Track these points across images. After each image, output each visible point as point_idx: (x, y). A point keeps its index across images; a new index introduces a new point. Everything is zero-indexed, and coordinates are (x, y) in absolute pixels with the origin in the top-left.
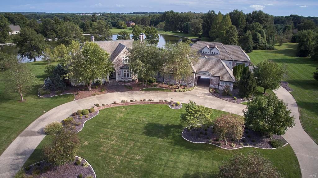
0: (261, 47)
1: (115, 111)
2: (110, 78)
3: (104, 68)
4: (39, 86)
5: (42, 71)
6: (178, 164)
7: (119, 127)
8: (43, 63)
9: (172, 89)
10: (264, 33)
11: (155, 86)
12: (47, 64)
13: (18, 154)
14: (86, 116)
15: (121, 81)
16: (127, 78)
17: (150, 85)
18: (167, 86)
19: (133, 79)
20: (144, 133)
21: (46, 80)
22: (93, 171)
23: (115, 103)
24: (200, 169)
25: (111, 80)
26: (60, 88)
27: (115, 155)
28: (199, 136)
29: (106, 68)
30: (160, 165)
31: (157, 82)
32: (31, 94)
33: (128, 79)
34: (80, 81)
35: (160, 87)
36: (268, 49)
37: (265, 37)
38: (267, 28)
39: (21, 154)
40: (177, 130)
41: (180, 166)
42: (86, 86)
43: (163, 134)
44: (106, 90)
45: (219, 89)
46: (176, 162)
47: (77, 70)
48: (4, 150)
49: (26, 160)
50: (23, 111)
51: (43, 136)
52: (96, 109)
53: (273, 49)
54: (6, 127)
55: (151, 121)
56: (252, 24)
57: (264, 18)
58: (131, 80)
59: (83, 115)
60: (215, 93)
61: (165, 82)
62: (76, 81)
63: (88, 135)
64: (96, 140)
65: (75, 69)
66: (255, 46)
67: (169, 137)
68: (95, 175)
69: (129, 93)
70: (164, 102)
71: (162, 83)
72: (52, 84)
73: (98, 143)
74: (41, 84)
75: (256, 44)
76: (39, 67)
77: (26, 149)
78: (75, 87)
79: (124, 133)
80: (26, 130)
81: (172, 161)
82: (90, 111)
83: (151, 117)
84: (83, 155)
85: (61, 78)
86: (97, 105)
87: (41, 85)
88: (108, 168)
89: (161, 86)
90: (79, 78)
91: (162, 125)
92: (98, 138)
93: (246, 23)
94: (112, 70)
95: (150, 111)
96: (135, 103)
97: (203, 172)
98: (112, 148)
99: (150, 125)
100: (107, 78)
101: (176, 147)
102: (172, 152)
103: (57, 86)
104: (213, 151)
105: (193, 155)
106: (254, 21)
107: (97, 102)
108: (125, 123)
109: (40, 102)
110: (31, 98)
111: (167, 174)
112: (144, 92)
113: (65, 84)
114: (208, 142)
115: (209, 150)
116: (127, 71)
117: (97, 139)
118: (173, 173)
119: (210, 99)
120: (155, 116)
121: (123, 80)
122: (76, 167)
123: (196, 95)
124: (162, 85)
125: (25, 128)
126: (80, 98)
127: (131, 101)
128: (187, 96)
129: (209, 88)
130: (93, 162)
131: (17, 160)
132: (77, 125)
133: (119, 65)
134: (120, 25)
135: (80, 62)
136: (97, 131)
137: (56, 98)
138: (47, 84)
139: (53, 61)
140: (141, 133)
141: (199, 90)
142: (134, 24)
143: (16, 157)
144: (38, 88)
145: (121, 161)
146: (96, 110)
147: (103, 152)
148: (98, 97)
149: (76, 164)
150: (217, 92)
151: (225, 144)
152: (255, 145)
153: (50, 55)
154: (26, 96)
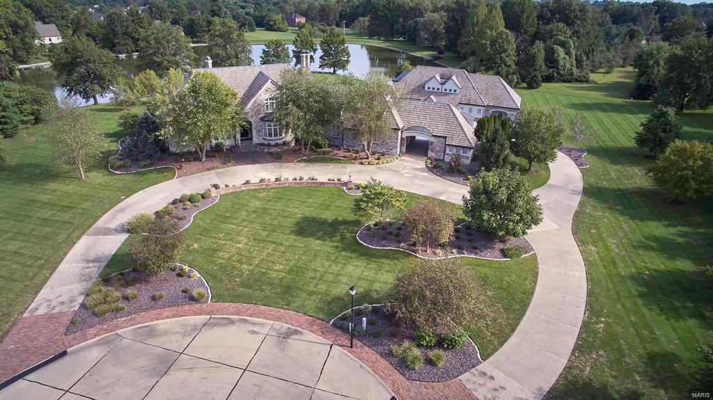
0: (562, 76)
1: (247, 196)
2: (243, 138)
3: (228, 120)
4: (109, 153)
5: (113, 123)
6: (341, 277)
7: (252, 222)
8: (113, 107)
9: (356, 158)
10: (571, 46)
11: (324, 153)
12: (121, 110)
13: (88, 261)
14: (196, 204)
15: (262, 145)
16: (273, 138)
17: (315, 152)
18: (347, 154)
19: (284, 140)
20: (293, 232)
21: (123, 142)
22: (206, 284)
23: (247, 182)
24: (375, 285)
25: (244, 142)
26: (149, 156)
27: (241, 263)
28: (384, 238)
29: (232, 119)
30: (312, 278)
31: (330, 146)
32: (97, 166)
33: (276, 140)
34: (184, 144)
35: (335, 155)
36: (576, 81)
37: (574, 54)
38: (579, 35)
39: (93, 261)
40: (350, 228)
41: (344, 281)
42: (196, 152)
43: (324, 234)
44: (234, 159)
45: (446, 160)
46: (338, 275)
47: (180, 123)
48: (65, 254)
49: (102, 269)
50: (86, 196)
51: (126, 236)
52: (214, 192)
53: (587, 81)
54: (61, 221)
55: (308, 214)
56: (549, 26)
57: (577, 12)
58: (281, 142)
59: (191, 202)
60: (435, 167)
61: (346, 147)
62: (178, 143)
63: (199, 234)
64: (211, 242)
65: (176, 121)
66: (550, 73)
67: (334, 239)
68: (209, 290)
69: (275, 166)
70: (336, 181)
71: (338, 147)
72: (134, 149)
73: (215, 246)
74: (112, 149)
75: (551, 71)
76: (106, 117)
77: (100, 254)
78: (176, 154)
79: (260, 231)
80: (95, 225)
81: (332, 273)
82: (203, 197)
83: (308, 207)
84: (190, 263)
85: (151, 138)
86: (216, 187)
87: (113, 151)
88: (230, 281)
89: (337, 154)
90: (183, 137)
91: (326, 220)
92: (215, 238)
93: (538, 24)
94: (244, 123)
95: (309, 198)
96: (284, 184)
97: (378, 289)
98: (238, 254)
99: (306, 219)
100: (235, 138)
101: (344, 253)
102: (334, 261)
103: (143, 152)
104: (403, 261)
105: (369, 266)
106: (556, 19)
107: (217, 181)
108: (263, 216)
109: (114, 181)
110: (98, 174)
111: (321, 291)
112: (302, 164)
113: (158, 149)
114: (399, 247)
115: (397, 259)
116: (272, 125)
117: (214, 240)
118: (330, 289)
119: (423, 179)
120: (316, 206)
121: (266, 142)
122: (180, 279)
123: (398, 171)
124: (338, 152)
125: (93, 224)
126: (186, 175)
127: (277, 180)
128: (381, 172)
129: (426, 158)
130: (206, 273)
131: (88, 269)
132: (181, 219)
133: (258, 112)
134: (271, 23)
135: (185, 109)
136: (214, 228)
137: (143, 174)
138: (124, 149)
139: (133, 104)
140: (288, 232)
141: (408, 161)
142: (303, 20)
143: (86, 265)
144: (108, 157)
145: (251, 271)
146: (213, 195)
147: (223, 259)
148: (217, 174)
149: (179, 275)
150: (440, 166)
151: (426, 251)
152: (476, 254)
153: (126, 92)
154: (88, 170)
